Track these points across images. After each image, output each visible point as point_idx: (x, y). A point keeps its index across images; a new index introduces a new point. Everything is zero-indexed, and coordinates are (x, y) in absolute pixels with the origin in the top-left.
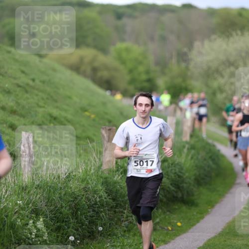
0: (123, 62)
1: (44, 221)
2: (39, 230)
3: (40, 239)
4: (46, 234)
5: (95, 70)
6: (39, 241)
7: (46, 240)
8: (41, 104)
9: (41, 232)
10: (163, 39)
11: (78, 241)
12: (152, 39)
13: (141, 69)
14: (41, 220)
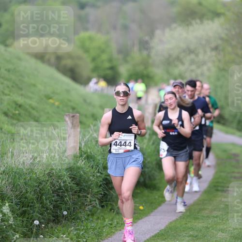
0: (87, 51)
1: (9, 205)
2: (5, 214)
3: (6, 223)
4: (12, 218)
5: (59, 58)
6: (5, 225)
7: (11, 224)
8: (7, 92)
9: (7, 216)
10: (125, 28)
11: (43, 225)
12: (114, 28)
13: (104, 57)
14: (7, 204)
